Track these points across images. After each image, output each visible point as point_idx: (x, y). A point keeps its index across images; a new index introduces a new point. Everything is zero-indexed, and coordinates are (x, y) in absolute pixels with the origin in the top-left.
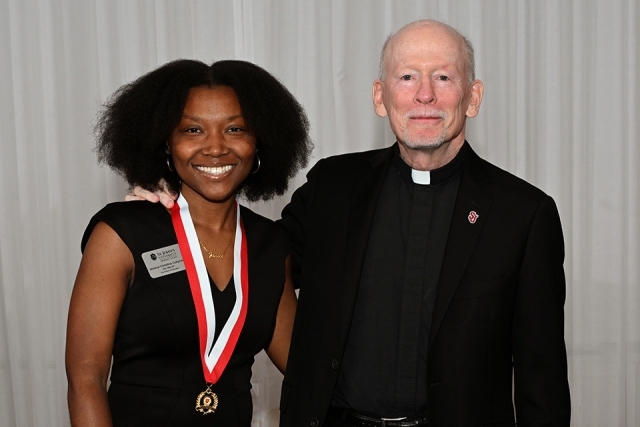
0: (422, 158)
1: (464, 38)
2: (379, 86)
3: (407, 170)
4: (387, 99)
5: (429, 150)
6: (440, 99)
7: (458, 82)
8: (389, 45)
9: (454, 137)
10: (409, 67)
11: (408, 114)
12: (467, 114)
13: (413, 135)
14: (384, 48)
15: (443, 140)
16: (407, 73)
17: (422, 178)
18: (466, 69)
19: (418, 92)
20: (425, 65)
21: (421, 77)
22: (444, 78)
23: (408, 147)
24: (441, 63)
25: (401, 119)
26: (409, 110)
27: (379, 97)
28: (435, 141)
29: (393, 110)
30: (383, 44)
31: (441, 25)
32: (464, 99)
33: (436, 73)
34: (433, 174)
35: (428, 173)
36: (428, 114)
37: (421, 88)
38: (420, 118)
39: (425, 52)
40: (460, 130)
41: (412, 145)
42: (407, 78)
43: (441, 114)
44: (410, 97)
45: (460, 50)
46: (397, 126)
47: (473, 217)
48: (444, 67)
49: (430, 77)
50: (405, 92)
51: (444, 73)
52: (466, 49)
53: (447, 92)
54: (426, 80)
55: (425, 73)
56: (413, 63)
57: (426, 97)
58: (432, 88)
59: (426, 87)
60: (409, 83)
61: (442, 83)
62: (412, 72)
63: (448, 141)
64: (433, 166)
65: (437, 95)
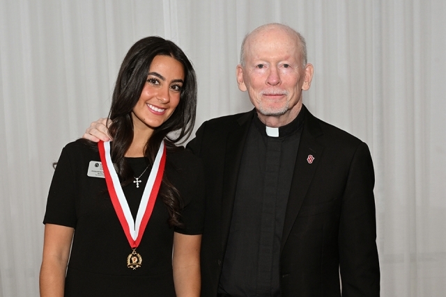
0: (272, 120)
1: (299, 34)
2: (241, 70)
3: (262, 127)
4: (247, 79)
5: (278, 116)
6: (283, 82)
7: (296, 69)
8: (247, 42)
9: (295, 104)
10: (261, 60)
11: (262, 92)
12: (303, 88)
13: (265, 107)
15: (286, 109)
16: (261, 63)
17: (273, 132)
18: (301, 58)
19: (268, 78)
20: (273, 57)
21: (270, 66)
22: (286, 66)
23: (263, 115)
24: (283, 56)
25: (257, 95)
26: (262, 89)
27: (240, 77)
28: (282, 110)
29: (251, 88)
30: (243, 40)
32: (300, 79)
33: (280, 63)
34: (281, 130)
35: (277, 129)
36: (275, 93)
37: (270, 75)
38: (270, 95)
39: (272, 47)
40: (299, 98)
41: (265, 113)
42: (261, 66)
43: (284, 92)
44: (264, 80)
45: (297, 45)
46: (254, 100)
47: (310, 159)
48: (286, 58)
49: (276, 66)
50: (259, 76)
51: (286, 63)
52: (300, 43)
53: (288, 76)
54: (274, 69)
55: (273, 64)
56: (265, 56)
57: (275, 81)
58: (278, 74)
59: (274, 74)
60: (262, 71)
61: (284, 71)
62: (264, 63)
63: (290, 109)
64: (280, 125)
65: (282, 79)
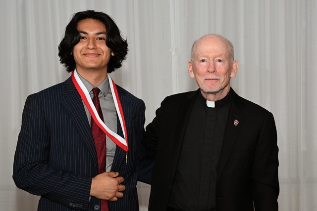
0: (211, 96)
1: (229, 42)
2: (191, 64)
3: (204, 101)
4: (195, 70)
5: (214, 93)
6: (218, 71)
7: (226, 63)
8: (195, 45)
9: (225, 86)
10: (204, 56)
11: (204, 78)
12: (231, 76)
13: (206, 87)
14: (193, 47)
15: (220, 89)
16: (203, 58)
17: (211, 104)
18: (230, 56)
19: (208, 68)
20: (211, 55)
21: (209, 60)
22: (220, 61)
23: (204, 92)
24: (218, 54)
25: (201, 80)
26: (204, 76)
27: (191, 69)
28: (217, 89)
29: (197, 75)
30: (192, 44)
31: (218, 36)
32: (229, 70)
33: (216, 59)
34: (216, 103)
35: (214, 102)
36: (212, 78)
37: (209, 66)
38: (209, 79)
39: (211, 49)
40: (228, 83)
41: (206, 91)
42: (203, 61)
43: (218, 78)
44: (205, 70)
45: (227, 48)
46: (199, 83)
47: (236, 122)
48: (220, 56)
49: (213, 60)
50: (202, 67)
51: (220, 58)
52: (229, 47)
53: (221, 67)
54: (212, 62)
55: (211, 59)
56: (206, 54)
57: (212, 70)
58: (215, 66)
59: (212, 65)
60: (204, 64)
61: (219, 64)
62: (206, 58)
63: (222, 89)
64: (216, 100)
65: (217, 69)
